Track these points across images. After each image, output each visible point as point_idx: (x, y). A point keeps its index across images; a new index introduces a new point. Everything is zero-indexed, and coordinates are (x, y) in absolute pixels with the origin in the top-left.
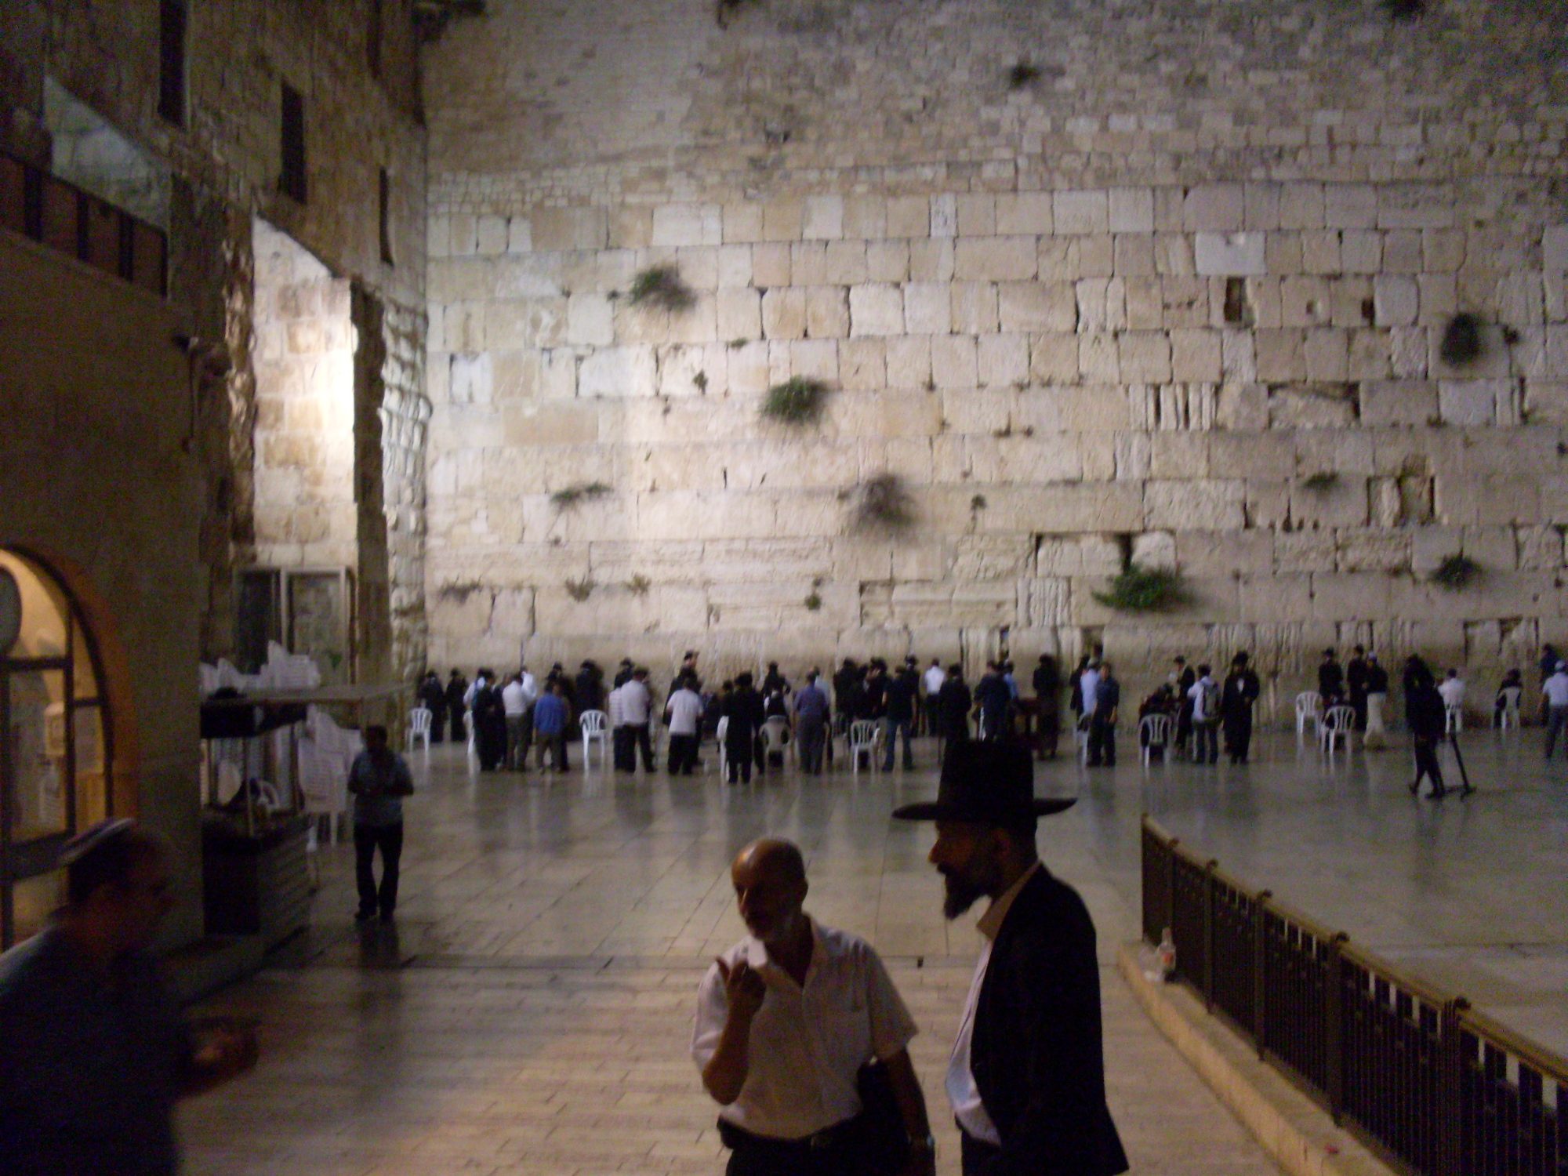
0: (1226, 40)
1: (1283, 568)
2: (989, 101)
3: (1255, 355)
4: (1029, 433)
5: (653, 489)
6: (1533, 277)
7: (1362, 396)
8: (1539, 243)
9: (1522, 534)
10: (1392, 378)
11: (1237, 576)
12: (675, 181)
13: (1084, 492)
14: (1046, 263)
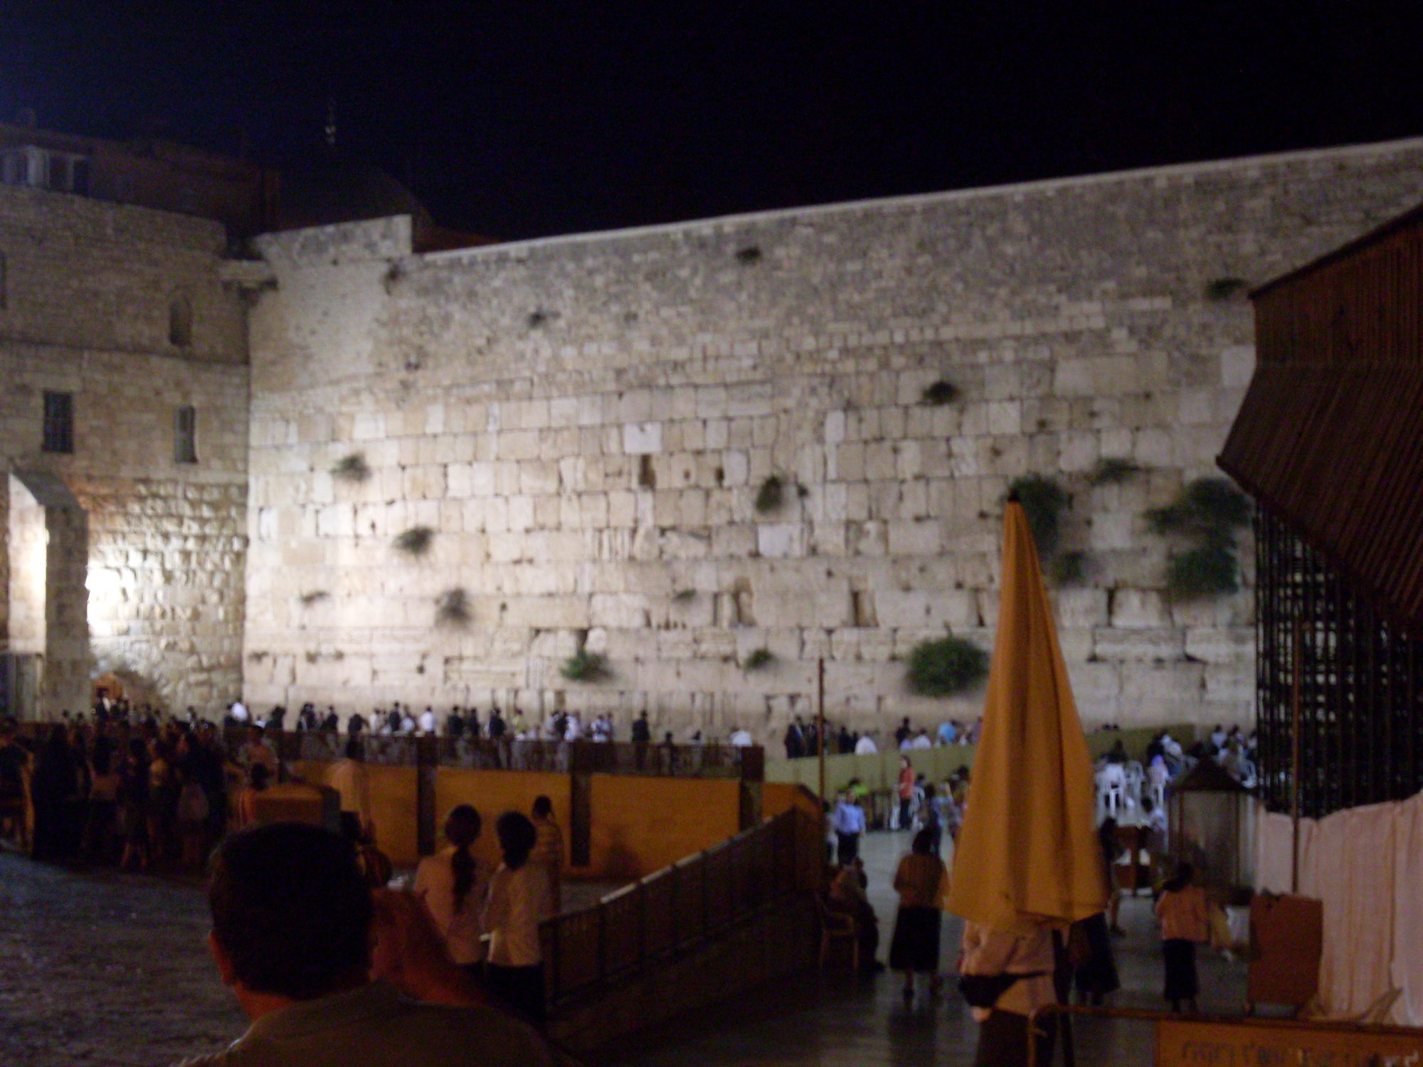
0: (646, 287)
1: (664, 655)
2: (520, 337)
3: (655, 507)
4: (531, 561)
5: (349, 595)
6: (818, 449)
7: (714, 537)
8: (822, 424)
9: (806, 635)
10: (731, 523)
11: (637, 660)
12: (366, 398)
13: (558, 601)
14: (545, 447)
